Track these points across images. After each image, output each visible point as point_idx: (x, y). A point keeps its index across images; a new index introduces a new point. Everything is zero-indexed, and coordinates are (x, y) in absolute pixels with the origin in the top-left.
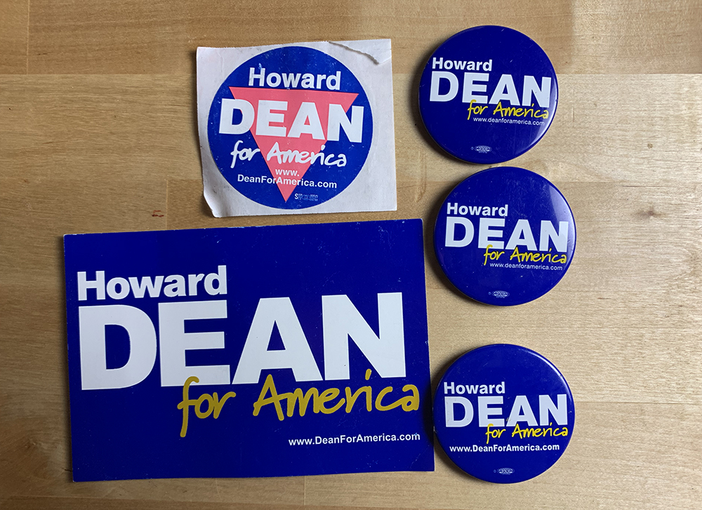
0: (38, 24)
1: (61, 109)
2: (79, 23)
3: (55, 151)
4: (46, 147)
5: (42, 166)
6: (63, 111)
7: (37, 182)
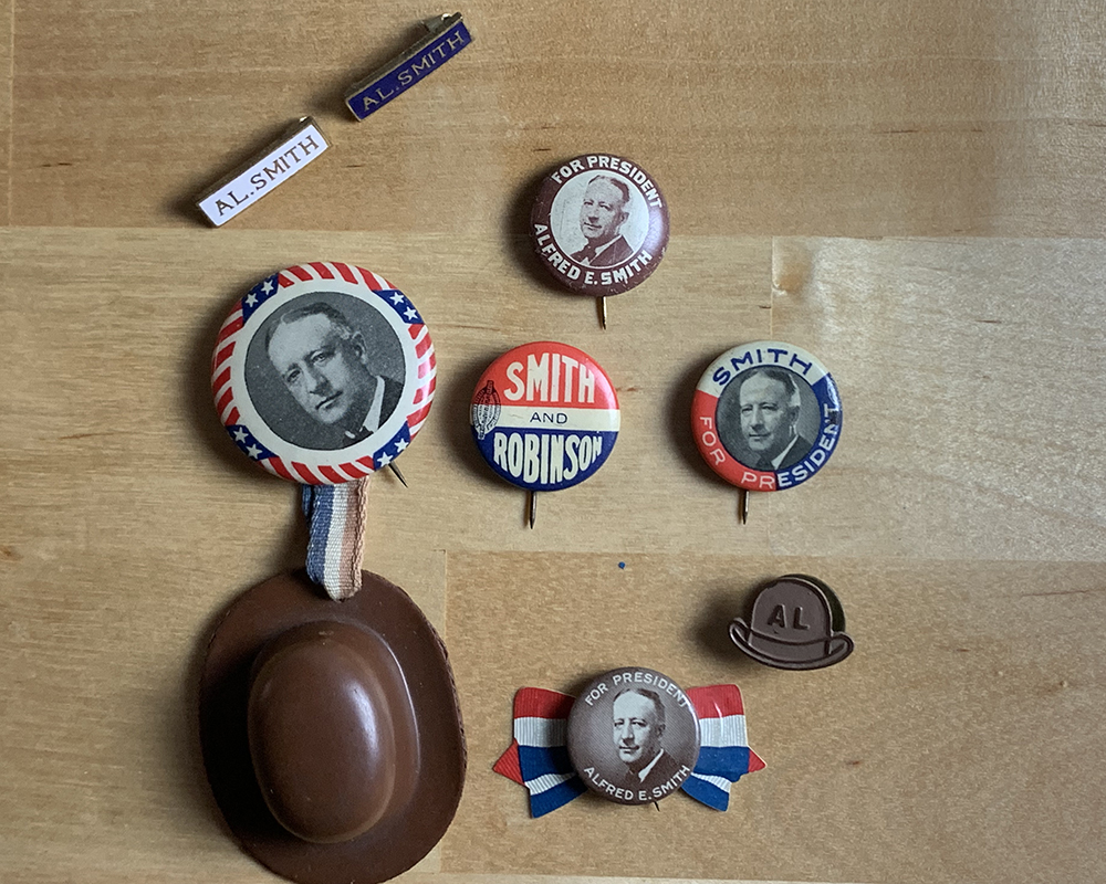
0: (41, 72)
1: (116, 332)
2: (169, 72)
3: (99, 462)
4: (69, 448)
5: (58, 508)
6: (124, 340)
7: (45, 556)
